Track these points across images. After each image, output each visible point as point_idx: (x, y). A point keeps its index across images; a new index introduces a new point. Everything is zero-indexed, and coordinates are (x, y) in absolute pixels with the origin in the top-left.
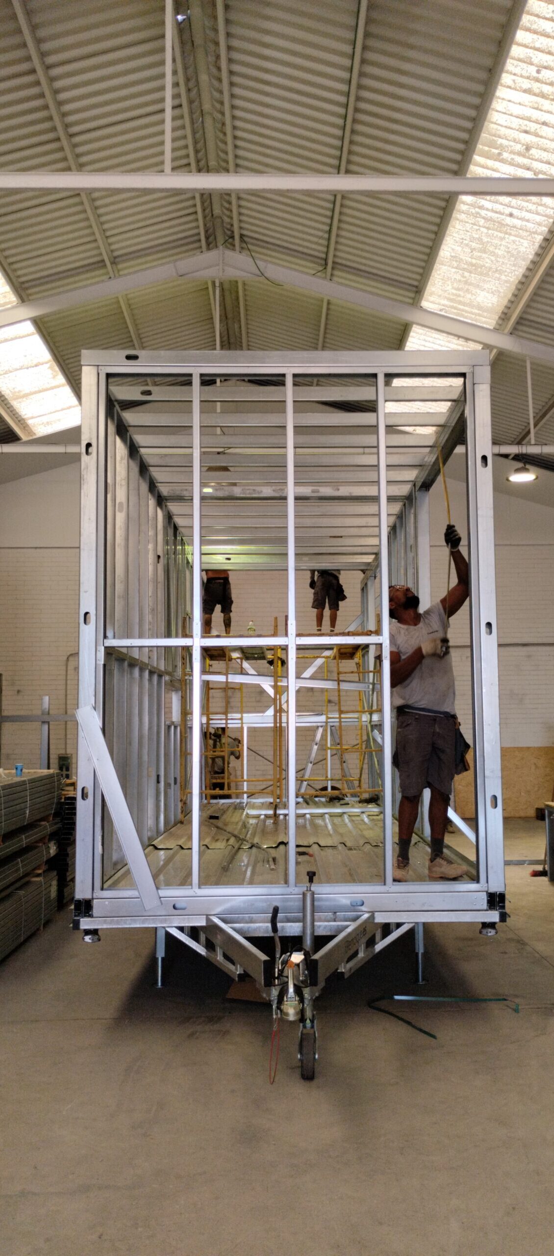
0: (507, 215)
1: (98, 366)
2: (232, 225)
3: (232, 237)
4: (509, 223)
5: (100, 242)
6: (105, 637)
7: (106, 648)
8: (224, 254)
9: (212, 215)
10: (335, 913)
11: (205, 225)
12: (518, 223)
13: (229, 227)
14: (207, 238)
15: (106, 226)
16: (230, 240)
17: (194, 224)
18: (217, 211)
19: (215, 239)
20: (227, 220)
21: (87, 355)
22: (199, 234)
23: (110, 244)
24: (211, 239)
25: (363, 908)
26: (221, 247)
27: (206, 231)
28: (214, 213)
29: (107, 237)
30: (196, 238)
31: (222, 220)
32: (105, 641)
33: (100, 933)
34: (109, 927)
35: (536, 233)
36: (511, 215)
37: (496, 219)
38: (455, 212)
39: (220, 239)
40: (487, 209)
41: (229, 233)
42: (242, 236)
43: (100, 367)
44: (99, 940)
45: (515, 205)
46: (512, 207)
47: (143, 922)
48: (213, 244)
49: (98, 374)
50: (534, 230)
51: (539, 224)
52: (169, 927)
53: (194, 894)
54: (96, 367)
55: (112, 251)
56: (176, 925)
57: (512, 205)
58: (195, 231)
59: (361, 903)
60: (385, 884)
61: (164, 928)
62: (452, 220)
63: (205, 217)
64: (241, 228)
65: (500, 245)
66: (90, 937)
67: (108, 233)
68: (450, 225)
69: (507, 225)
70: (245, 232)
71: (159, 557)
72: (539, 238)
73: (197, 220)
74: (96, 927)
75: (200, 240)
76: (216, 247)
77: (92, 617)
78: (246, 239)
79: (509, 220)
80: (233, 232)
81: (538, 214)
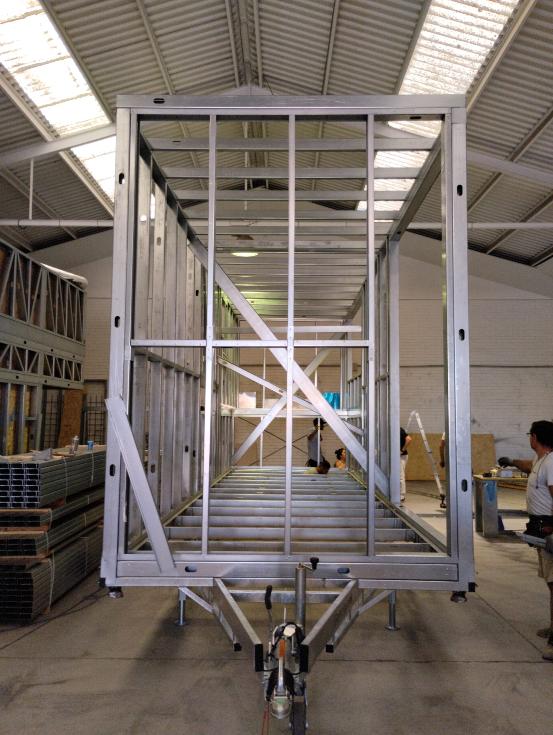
0: (455, 47)
1: (130, 108)
2: (257, 68)
3: (257, 77)
4: (457, 54)
5: (165, 78)
6: (133, 337)
7: (133, 347)
8: (251, 88)
9: (244, 60)
10: (324, 579)
11: (238, 67)
12: (463, 53)
13: (255, 69)
14: (240, 78)
15: (169, 66)
16: (255, 80)
17: (230, 67)
18: (247, 58)
19: (246, 79)
20: (253, 63)
21: (120, 99)
22: (234, 75)
23: (172, 81)
24: (243, 79)
25: (349, 575)
26: (249, 84)
27: (239, 72)
28: (245, 59)
29: (170, 75)
30: (232, 78)
31: (250, 64)
32: (132, 341)
33: (122, 589)
34: (130, 585)
35: (476, 61)
36: (459, 47)
37: (447, 51)
38: (417, 46)
39: (249, 79)
40: (441, 43)
41: (255, 74)
42: (264, 76)
43: (132, 109)
44: (122, 596)
45: (462, 38)
46: (460, 40)
47: (159, 582)
48: (244, 83)
49: (131, 115)
50: (475, 59)
51: (479, 54)
52: (181, 587)
53: (203, 559)
54: (129, 109)
55: (174, 86)
56: (187, 585)
57: (460, 38)
58: (231, 73)
59: (346, 571)
60: (367, 555)
61: (177, 587)
62: (414, 53)
63: (238, 61)
64: (263, 69)
65: (449, 73)
66: (114, 593)
67: (171, 72)
68: (412, 58)
69: (455, 55)
70: (266, 73)
71: (197, 292)
72: (478, 65)
73: (232, 63)
74: (119, 585)
75: (234, 80)
76: (246, 84)
77: (122, 321)
78: (266, 78)
79: (457, 52)
80: (257, 73)
81: (479, 44)
